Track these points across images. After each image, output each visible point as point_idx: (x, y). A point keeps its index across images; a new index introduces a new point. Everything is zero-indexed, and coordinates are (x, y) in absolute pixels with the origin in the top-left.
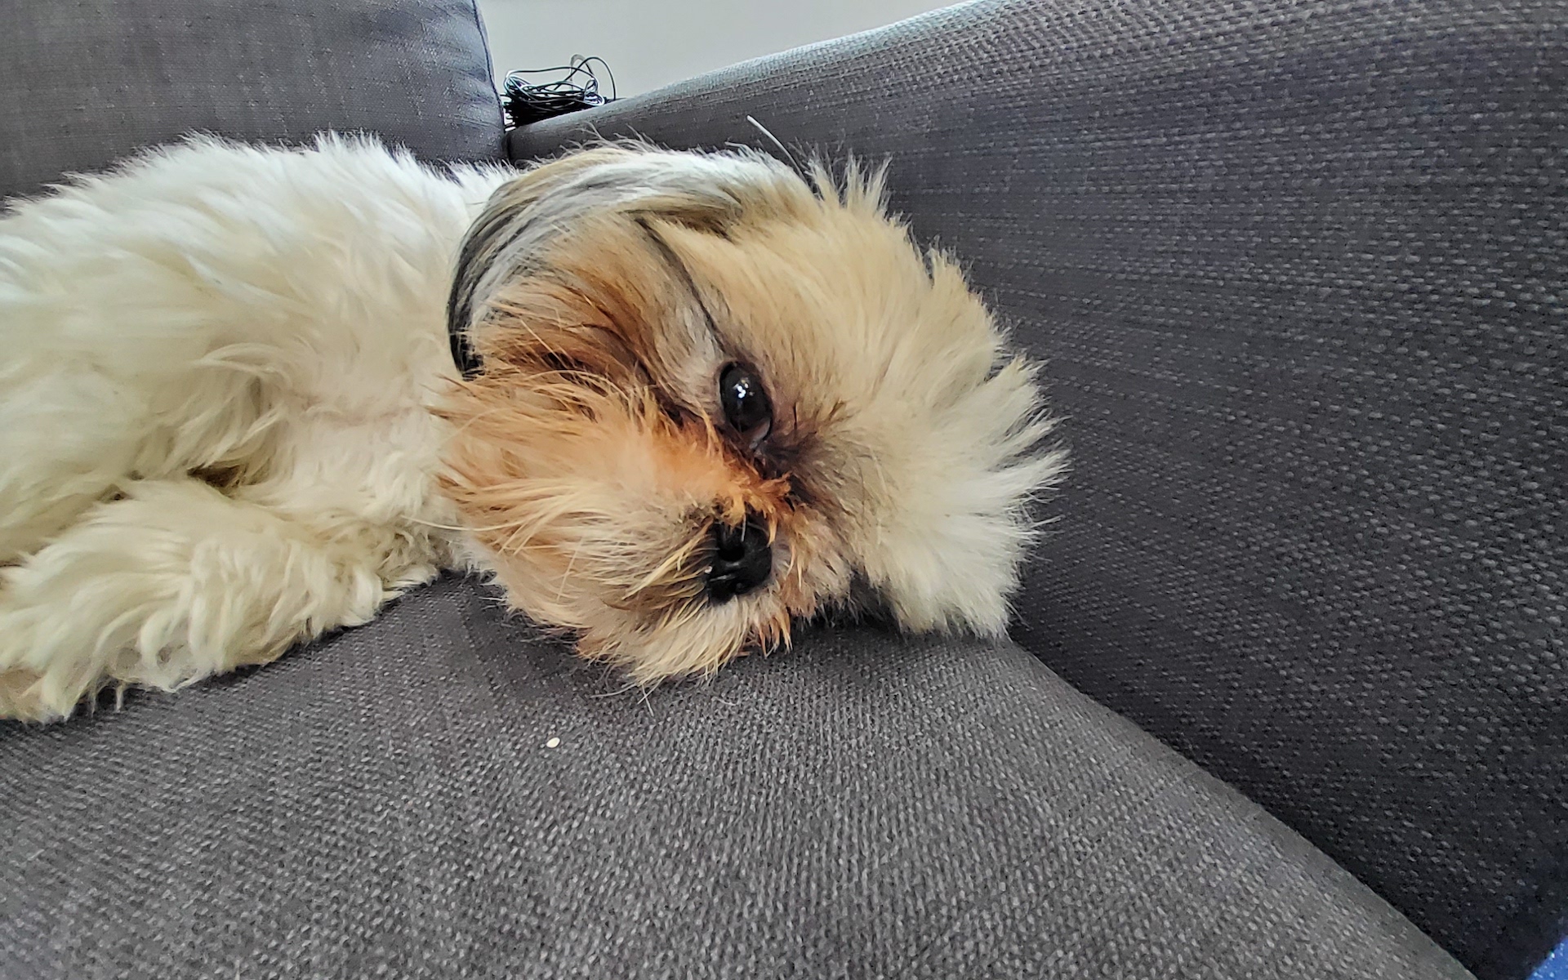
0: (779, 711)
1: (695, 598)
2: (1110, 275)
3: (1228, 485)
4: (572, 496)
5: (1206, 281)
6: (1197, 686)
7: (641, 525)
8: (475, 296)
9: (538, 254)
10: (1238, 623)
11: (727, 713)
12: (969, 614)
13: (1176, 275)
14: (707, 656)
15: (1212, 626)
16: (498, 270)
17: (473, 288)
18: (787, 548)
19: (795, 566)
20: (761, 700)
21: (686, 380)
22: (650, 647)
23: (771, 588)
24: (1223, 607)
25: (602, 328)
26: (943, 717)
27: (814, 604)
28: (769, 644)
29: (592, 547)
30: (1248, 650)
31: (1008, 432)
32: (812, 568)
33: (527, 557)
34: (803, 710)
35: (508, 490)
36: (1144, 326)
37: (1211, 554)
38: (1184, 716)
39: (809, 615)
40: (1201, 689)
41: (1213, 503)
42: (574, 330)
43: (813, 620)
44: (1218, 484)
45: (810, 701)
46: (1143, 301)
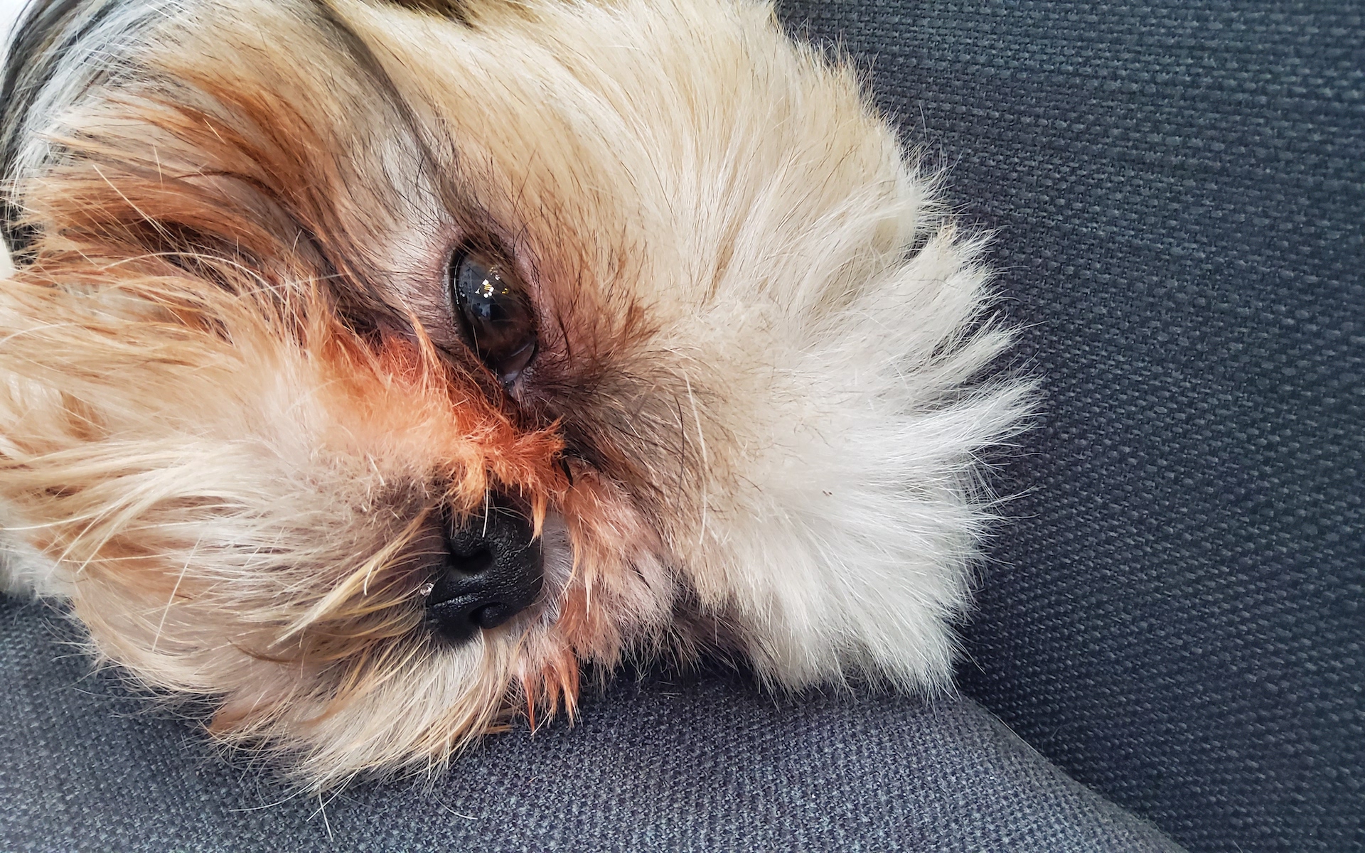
0: (552, 827)
1: (406, 637)
2: (1096, 83)
3: (1288, 432)
4: (181, 468)
5: (1240, 96)
6: (1255, 764)
7: (301, 517)
8: (28, 124)
9: (129, 51)
10: (1311, 659)
11: (462, 834)
12: (881, 655)
13: (1194, 84)
14: (432, 735)
15: (1274, 666)
16: (66, 78)
17: (26, 110)
18: (567, 546)
19: (581, 575)
20: (523, 810)
21: (391, 267)
22: (330, 726)
23: (546, 616)
24: (1289, 634)
25: (241, 177)
26: (831, 832)
27: (617, 642)
28: (539, 713)
29: (215, 557)
30: (1328, 704)
31: (939, 349)
32: (612, 581)
33: (111, 574)
34: (593, 825)
35: (69, 462)
36: (1150, 167)
37: (1269, 546)
38: (1236, 814)
39: (609, 659)
40: (1260, 770)
41: (1267, 462)
42: (190, 180)
43: (617, 668)
44: (1273, 432)
45: (607, 809)
46: (1147, 127)
